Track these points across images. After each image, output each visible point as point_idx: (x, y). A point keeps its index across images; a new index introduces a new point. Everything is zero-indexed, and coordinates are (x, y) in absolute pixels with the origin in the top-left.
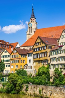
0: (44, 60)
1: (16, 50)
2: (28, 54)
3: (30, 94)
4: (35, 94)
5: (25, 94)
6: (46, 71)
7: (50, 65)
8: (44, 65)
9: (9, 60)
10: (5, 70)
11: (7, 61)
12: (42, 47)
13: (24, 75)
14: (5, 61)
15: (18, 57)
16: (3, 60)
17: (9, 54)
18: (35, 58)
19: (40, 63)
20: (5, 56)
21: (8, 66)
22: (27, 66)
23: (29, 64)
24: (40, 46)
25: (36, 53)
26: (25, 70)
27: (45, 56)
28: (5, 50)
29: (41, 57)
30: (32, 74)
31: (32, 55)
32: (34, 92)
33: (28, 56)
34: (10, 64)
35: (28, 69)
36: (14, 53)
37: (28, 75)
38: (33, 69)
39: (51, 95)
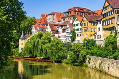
0: (112, 27)
1: (86, 17)
2: (98, 21)
3: (92, 67)
4: (95, 67)
5: (88, 67)
6: (112, 41)
7: (117, 34)
8: (112, 33)
9: (80, 29)
10: (76, 40)
11: (78, 30)
12: (109, 12)
13: (94, 46)
14: (76, 30)
15: (88, 25)
16: (75, 29)
17: (79, 23)
18: (104, 26)
19: (109, 31)
20: (76, 24)
21: (79, 36)
22: (96, 35)
23: (98, 33)
24: (108, 11)
25: (105, 19)
26: (94, 39)
27: (113, 22)
28: (76, 19)
29: (109, 24)
30: (101, 45)
31: (101, 22)
32: (95, 65)
33: (98, 24)
34: (80, 33)
35: (97, 38)
36: (84, 21)
37: (97, 45)
38: (102, 39)
39: (108, 70)
